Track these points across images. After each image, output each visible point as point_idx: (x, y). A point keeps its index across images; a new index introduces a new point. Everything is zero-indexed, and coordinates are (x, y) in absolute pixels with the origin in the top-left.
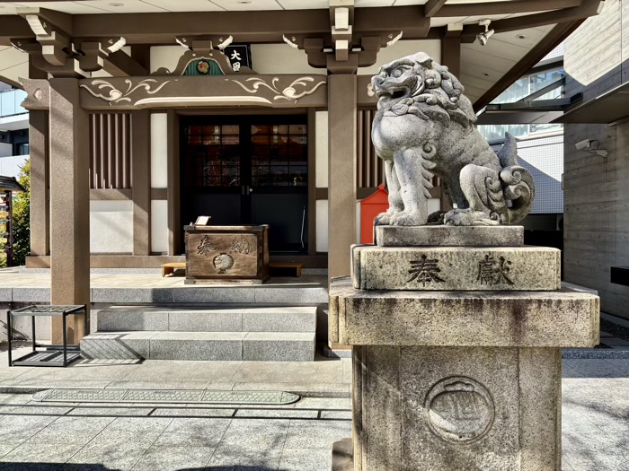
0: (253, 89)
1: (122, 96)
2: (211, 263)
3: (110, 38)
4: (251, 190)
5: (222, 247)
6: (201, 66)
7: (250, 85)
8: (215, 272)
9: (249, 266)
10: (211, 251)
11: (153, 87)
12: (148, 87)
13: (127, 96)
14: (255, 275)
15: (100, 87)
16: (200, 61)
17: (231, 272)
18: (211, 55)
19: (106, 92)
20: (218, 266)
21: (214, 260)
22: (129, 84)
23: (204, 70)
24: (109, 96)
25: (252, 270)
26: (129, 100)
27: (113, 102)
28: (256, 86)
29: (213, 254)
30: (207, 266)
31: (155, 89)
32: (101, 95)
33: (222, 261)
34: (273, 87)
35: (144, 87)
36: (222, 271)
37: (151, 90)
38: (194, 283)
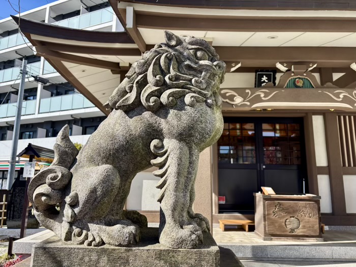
0: (339, 98)
1: (244, 101)
2: (284, 224)
3: (233, 62)
4: (264, 167)
5: (292, 212)
6: (298, 82)
7: (337, 95)
8: (286, 231)
9: (313, 227)
10: (282, 214)
11: (266, 95)
12: (262, 95)
13: (247, 101)
14: (318, 234)
15: (227, 95)
16: (296, 79)
17: (299, 232)
18: (305, 74)
19: (232, 98)
20: (289, 227)
21: (286, 222)
22: (248, 93)
23: (300, 84)
24: (233, 101)
25: (316, 230)
26: (248, 103)
27: (236, 105)
28: (341, 96)
29: (284, 217)
30: (280, 226)
31: (268, 96)
32: (227, 100)
33: (292, 223)
34: (354, 97)
35: (260, 95)
36: (292, 230)
37: (264, 97)
38: (271, 240)
